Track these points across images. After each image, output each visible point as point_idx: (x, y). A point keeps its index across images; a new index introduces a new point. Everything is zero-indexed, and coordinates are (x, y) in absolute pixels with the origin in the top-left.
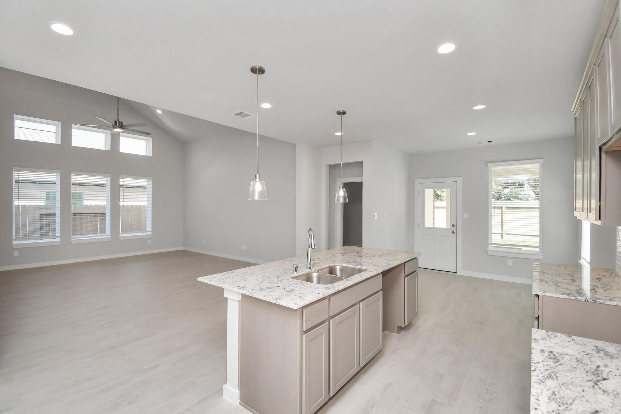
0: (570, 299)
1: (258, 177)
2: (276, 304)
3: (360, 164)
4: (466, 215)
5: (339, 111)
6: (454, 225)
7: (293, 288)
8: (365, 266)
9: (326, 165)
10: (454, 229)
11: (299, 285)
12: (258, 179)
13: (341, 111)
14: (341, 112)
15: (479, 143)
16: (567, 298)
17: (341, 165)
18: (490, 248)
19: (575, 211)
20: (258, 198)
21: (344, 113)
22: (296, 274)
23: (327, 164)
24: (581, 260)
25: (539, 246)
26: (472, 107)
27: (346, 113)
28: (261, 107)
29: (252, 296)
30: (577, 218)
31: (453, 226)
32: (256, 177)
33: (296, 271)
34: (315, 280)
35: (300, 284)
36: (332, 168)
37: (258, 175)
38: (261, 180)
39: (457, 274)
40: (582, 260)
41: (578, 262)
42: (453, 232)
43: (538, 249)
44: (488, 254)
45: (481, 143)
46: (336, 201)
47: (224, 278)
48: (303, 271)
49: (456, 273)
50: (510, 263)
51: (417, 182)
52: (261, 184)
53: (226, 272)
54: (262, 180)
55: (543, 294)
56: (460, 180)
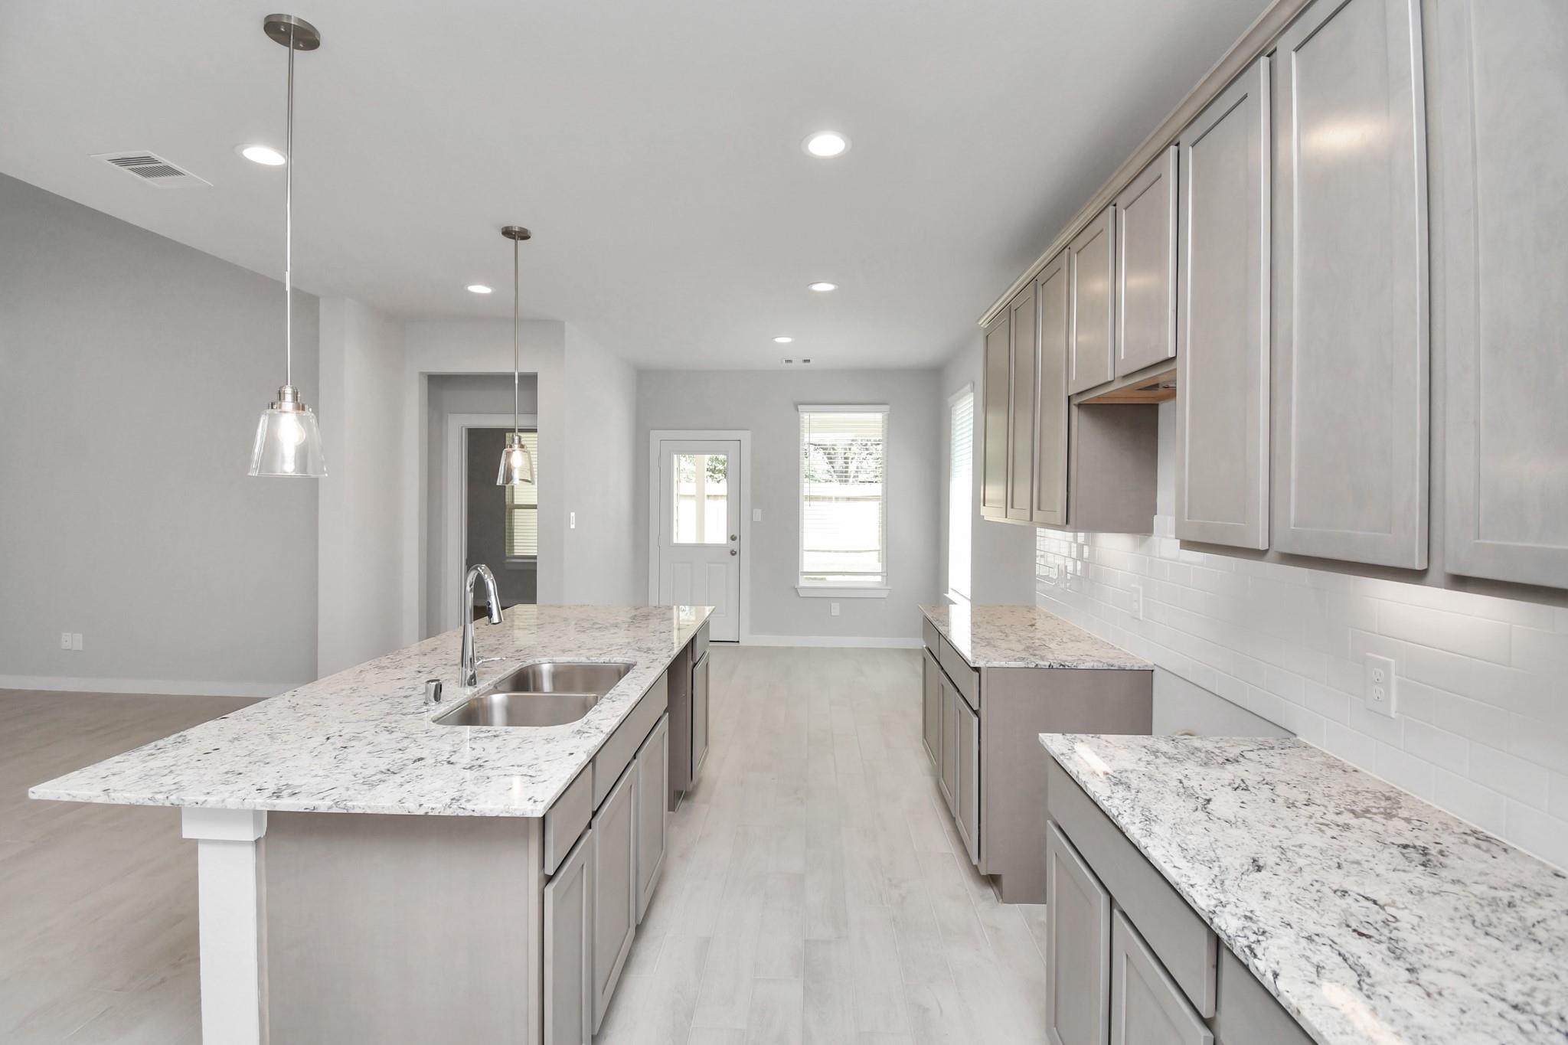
0: (1028, 668)
1: (289, 397)
2: (458, 816)
3: (530, 381)
4: (758, 515)
5: (512, 227)
6: (733, 536)
7: (476, 754)
8: (619, 654)
9: (422, 373)
10: (734, 545)
11: (485, 740)
12: (288, 404)
13: (517, 230)
14: (515, 232)
15: (787, 361)
16: (1023, 666)
17: (517, 382)
18: (803, 582)
19: (984, 505)
20: (294, 471)
21: (523, 235)
22: (441, 709)
23: (422, 371)
24: (948, 593)
25: (880, 571)
26: (812, 284)
27: (529, 237)
28: (243, 155)
29: (345, 811)
30: (985, 519)
31: (733, 538)
32: (281, 396)
33: (437, 697)
34: (498, 715)
35: (485, 737)
36: (438, 383)
37: (288, 390)
38: (303, 409)
39: (741, 643)
40: (950, 591)
41: (945, 596)
42: (733, 553)
43: (879, 578)
44: (798, 595)
45: (790, 361)
46: (500, 482)
47: (167, 771)
48: (457, 695)
49: (738, 642)
50: (836, 609)
51: (655, 436)
52: (301, 420)
53: (153, 744)
54: (306, 407)
55: (988, 665)
56: (746, 436)
